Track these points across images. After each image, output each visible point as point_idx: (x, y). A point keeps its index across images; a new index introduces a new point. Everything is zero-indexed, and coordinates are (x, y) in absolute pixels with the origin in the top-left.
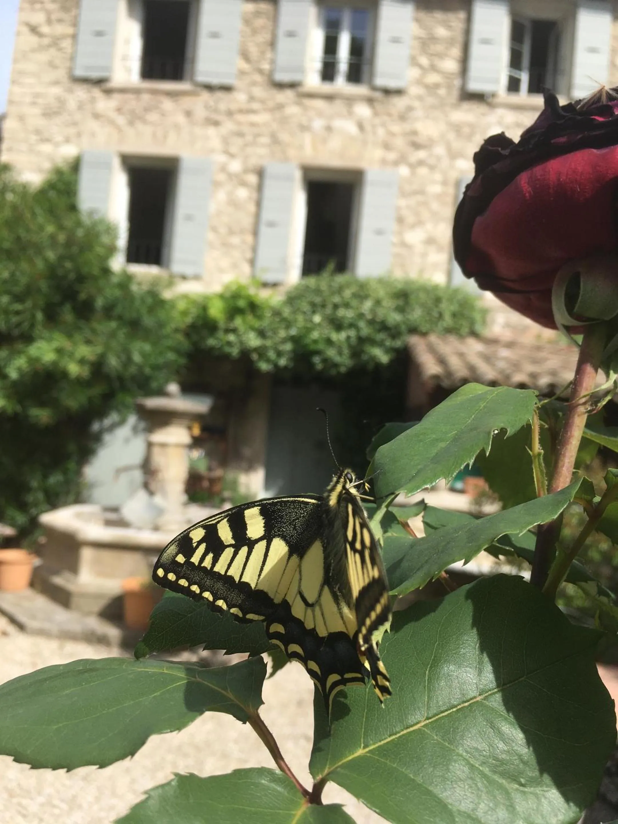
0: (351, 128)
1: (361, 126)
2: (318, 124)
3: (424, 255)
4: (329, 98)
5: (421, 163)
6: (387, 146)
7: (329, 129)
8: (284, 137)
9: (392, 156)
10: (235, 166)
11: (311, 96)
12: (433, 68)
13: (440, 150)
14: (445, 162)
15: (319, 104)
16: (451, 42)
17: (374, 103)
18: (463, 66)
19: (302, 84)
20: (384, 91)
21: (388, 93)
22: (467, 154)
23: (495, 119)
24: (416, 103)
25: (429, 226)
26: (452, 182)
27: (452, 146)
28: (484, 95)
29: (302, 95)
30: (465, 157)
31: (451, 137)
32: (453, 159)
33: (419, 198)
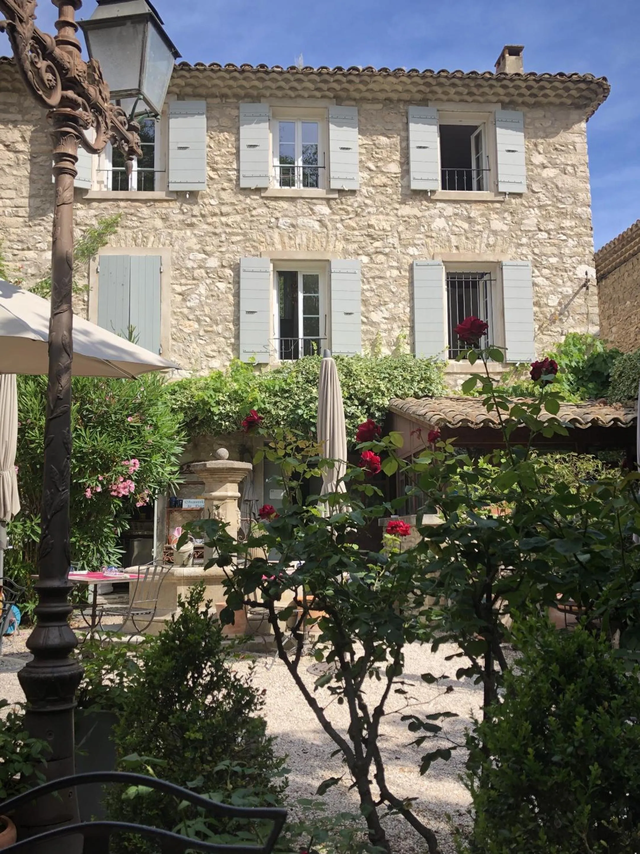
0: (313, 224)
1: (322, 222)
2: (284, 223)
4: (292, 199)
5: (377, 252)
6: (346, 239)
7: (294, 226)
8: (255, 234)
9: (352, 247)
10: (213, 263)
11: (277, 198)
12: (380, 171)
14: (399, 250)
15: (284, 205)
16: (392, 147)
17: (332, 203)
18: (405, 168)
19: (266, 189)
20: (340, 191)
21: (344, 194)
22: (417, 242)
23: (436, 211)
24: (368, 201)
25: (391, 305)
26: (407, 267)
27: (403, 236)
28: (426, 192)
29: (267, 198)
30: (415, 245)
31: (401, 228)
32: (405, 246)
33: (381, 282)
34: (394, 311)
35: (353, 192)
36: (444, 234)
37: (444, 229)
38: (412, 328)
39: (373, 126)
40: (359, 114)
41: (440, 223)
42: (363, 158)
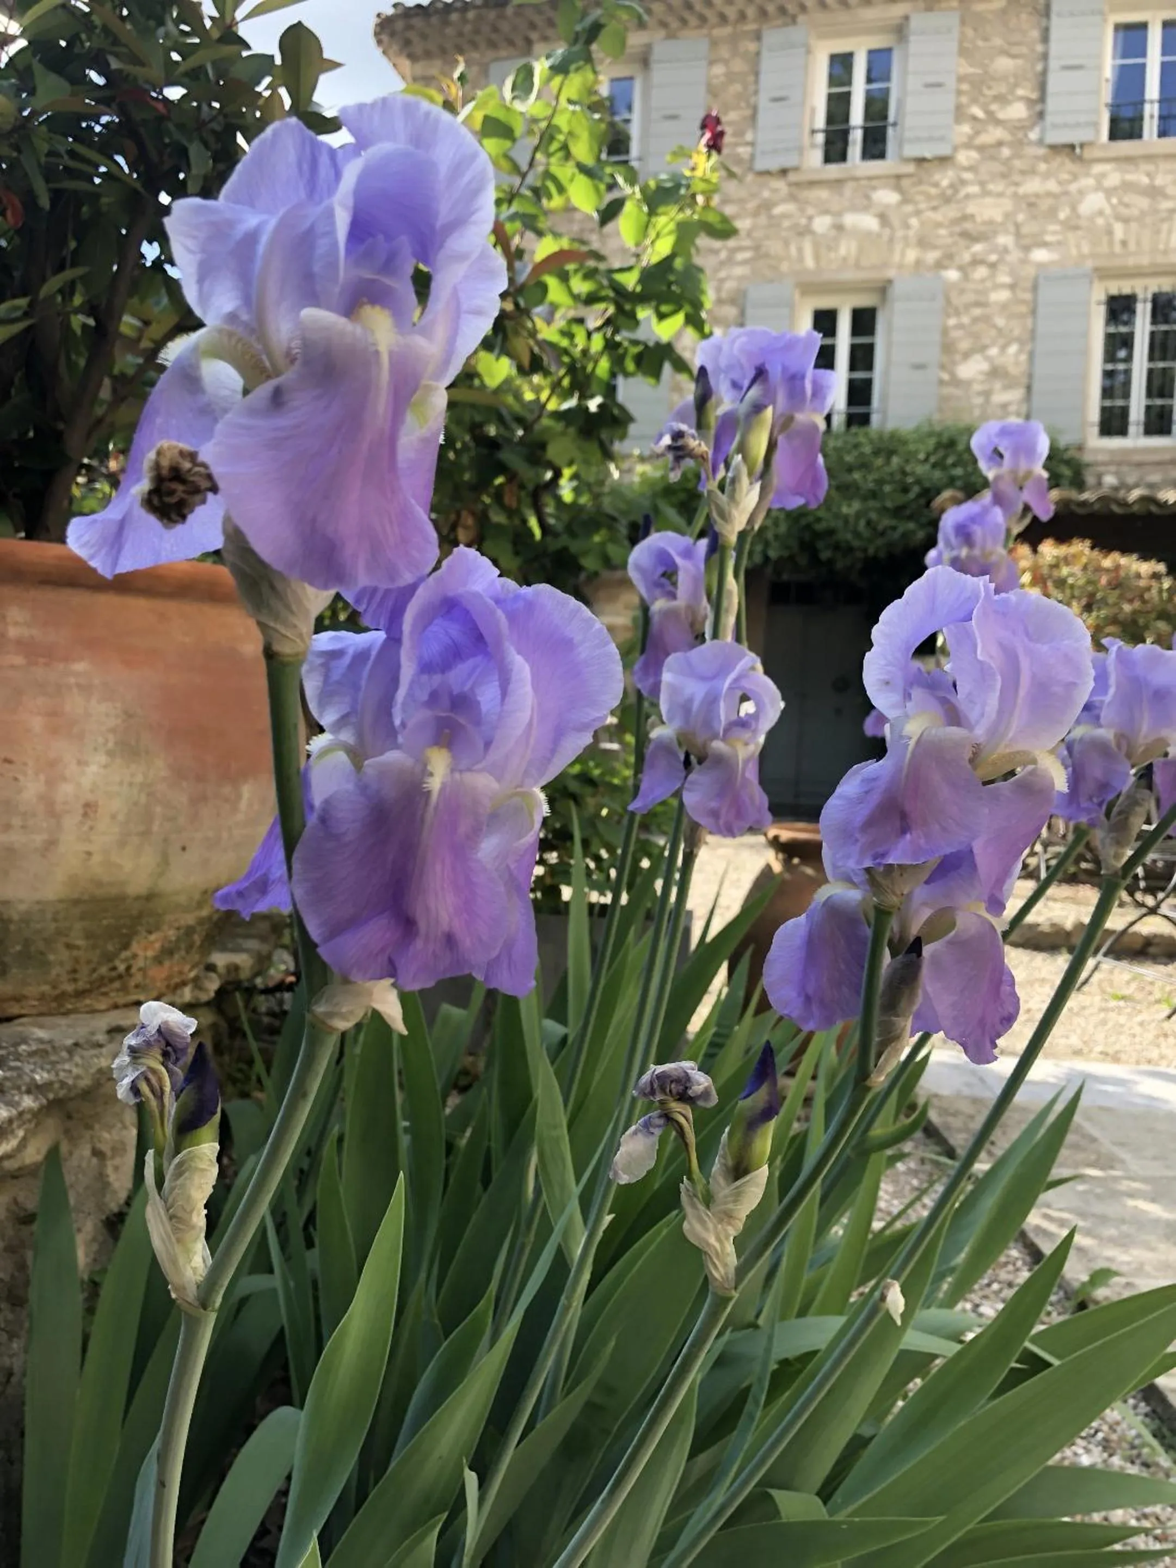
0: (870, 222)
1: (883, 218)
2: (822, 224)
3: (987, 394)
4: (838, 183)
5: (976, 262)
6: (923, 243)
7: (839, 228)
8: (774, 247)
9: (932, 256)
11: (812, 184)
12: (993, 119)
13: (1005, 240)
14: (1015, 256)
15: (823, 194)
16: (1019, 76)
17: (905, 183)
18: (1038, 108)
19: (796, 169)
20: (921, 161)
21: (926, 165)
22: (1049, 238)
23: (1091, 182)
24: (968, 176)
25: (993, 351)
26: (1029, 284)
27: (1025, 230)
28: (1072, 147)
29: (797, 185)
30: (1045, 245)
31: (1021, 217)
32: (1027, 249)
33: (977, 312)
34: (1000, 361)
35: (944, 160)
36: (1100, 221)
37: (1101, 213)
38: (1029, 388)
39: (986, 39)
40: (963, 22)
41: (1093, 202)
42: (964, 100)
